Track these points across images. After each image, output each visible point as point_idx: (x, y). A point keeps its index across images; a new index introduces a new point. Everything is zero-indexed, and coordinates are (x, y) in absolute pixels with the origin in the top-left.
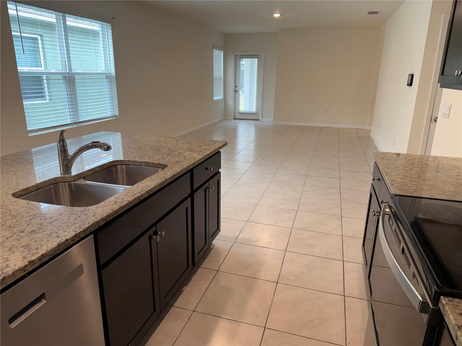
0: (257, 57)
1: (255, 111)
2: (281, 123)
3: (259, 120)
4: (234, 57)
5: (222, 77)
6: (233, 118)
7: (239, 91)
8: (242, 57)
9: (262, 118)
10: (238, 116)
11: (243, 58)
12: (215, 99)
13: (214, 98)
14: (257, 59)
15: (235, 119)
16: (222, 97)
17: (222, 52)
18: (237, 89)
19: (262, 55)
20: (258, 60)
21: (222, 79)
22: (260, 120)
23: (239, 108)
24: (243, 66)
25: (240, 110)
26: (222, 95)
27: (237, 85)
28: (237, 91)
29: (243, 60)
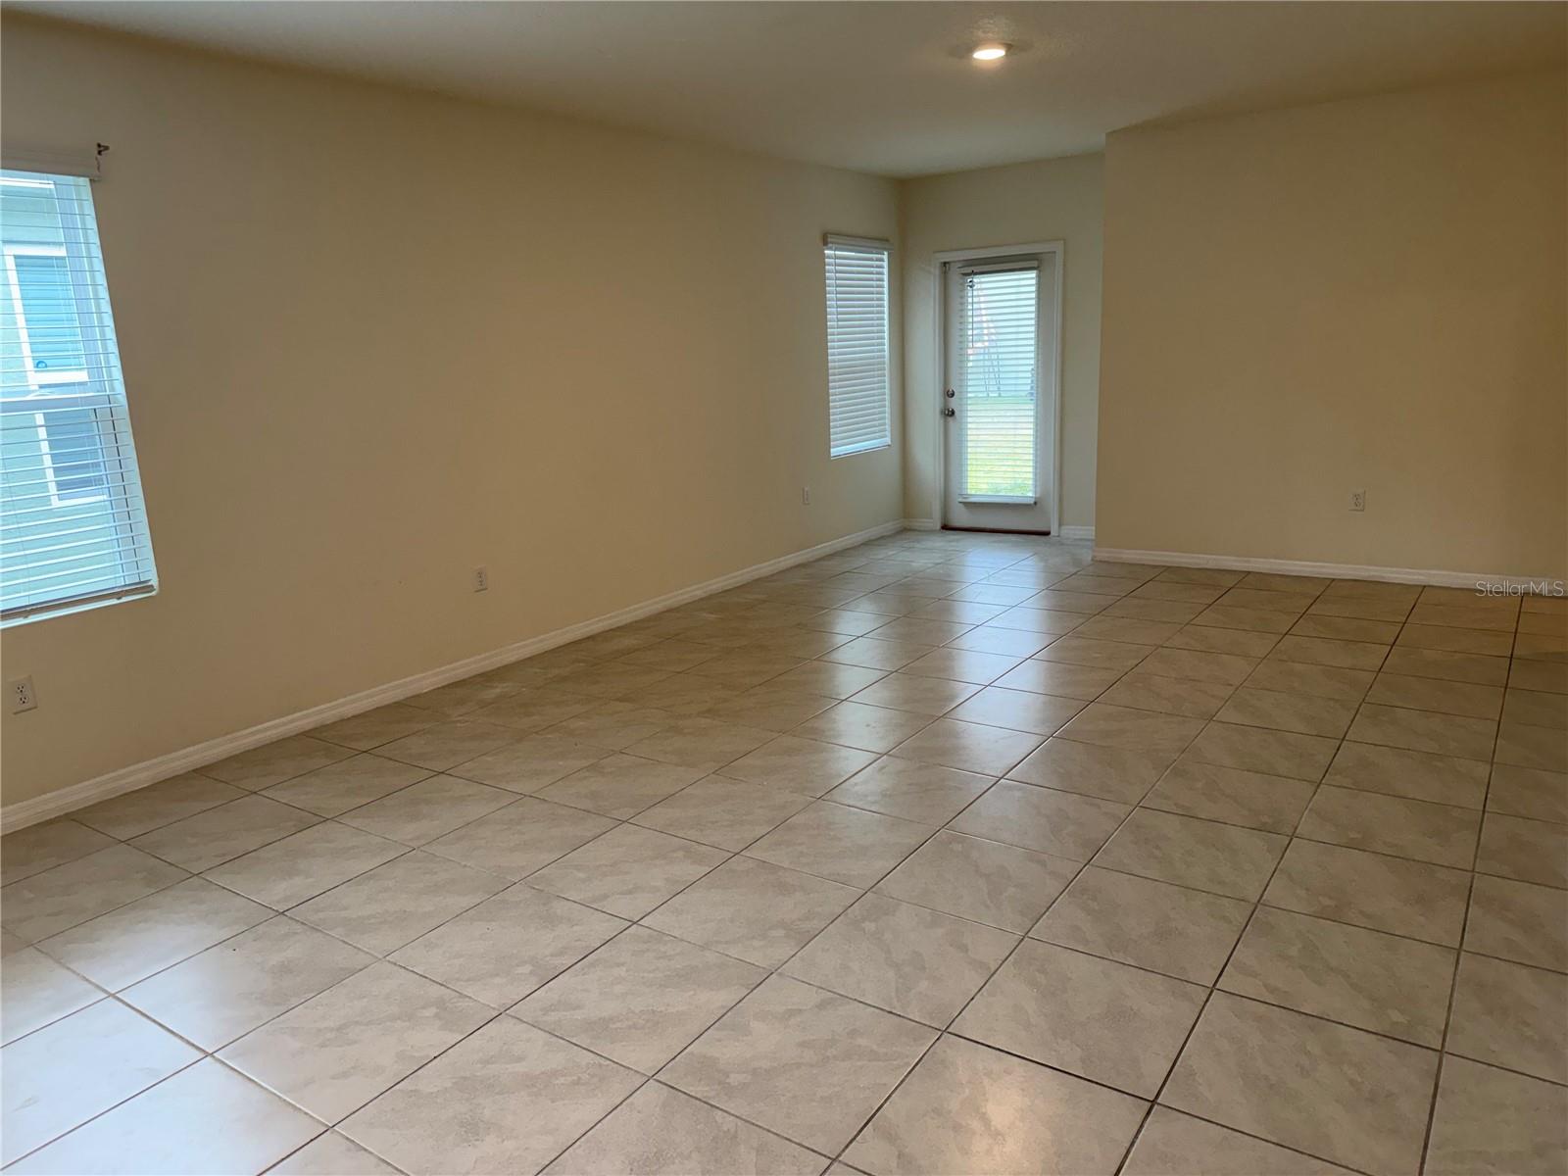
0: (1035, 264)
1: (1030, 494)
2: (1130, 555)
3: (1047, 534)
4: (937, 272)
5: (887, 360)
6: (938, 527)
7: (961, 411)
8: (969, 270)
9: (1060, 525)
10: (961, 518)
11: (976, 274)
12: (834, 451)
13: (832, 450)
14: (1033, 274)
15: (946, 527)
16: (888, 440)
17: (885, 256)
18: (953, 403)
19: (1055, 252)
20: (1039, 277)
21: (887, 366)
22: (1052, 533)
23: (962, 482)
24: (975, 306)
25: (969, 492)
26: (888, 433)
27: (953, 387)
28: (952, 413)
29: (975, 280)
